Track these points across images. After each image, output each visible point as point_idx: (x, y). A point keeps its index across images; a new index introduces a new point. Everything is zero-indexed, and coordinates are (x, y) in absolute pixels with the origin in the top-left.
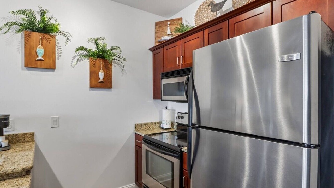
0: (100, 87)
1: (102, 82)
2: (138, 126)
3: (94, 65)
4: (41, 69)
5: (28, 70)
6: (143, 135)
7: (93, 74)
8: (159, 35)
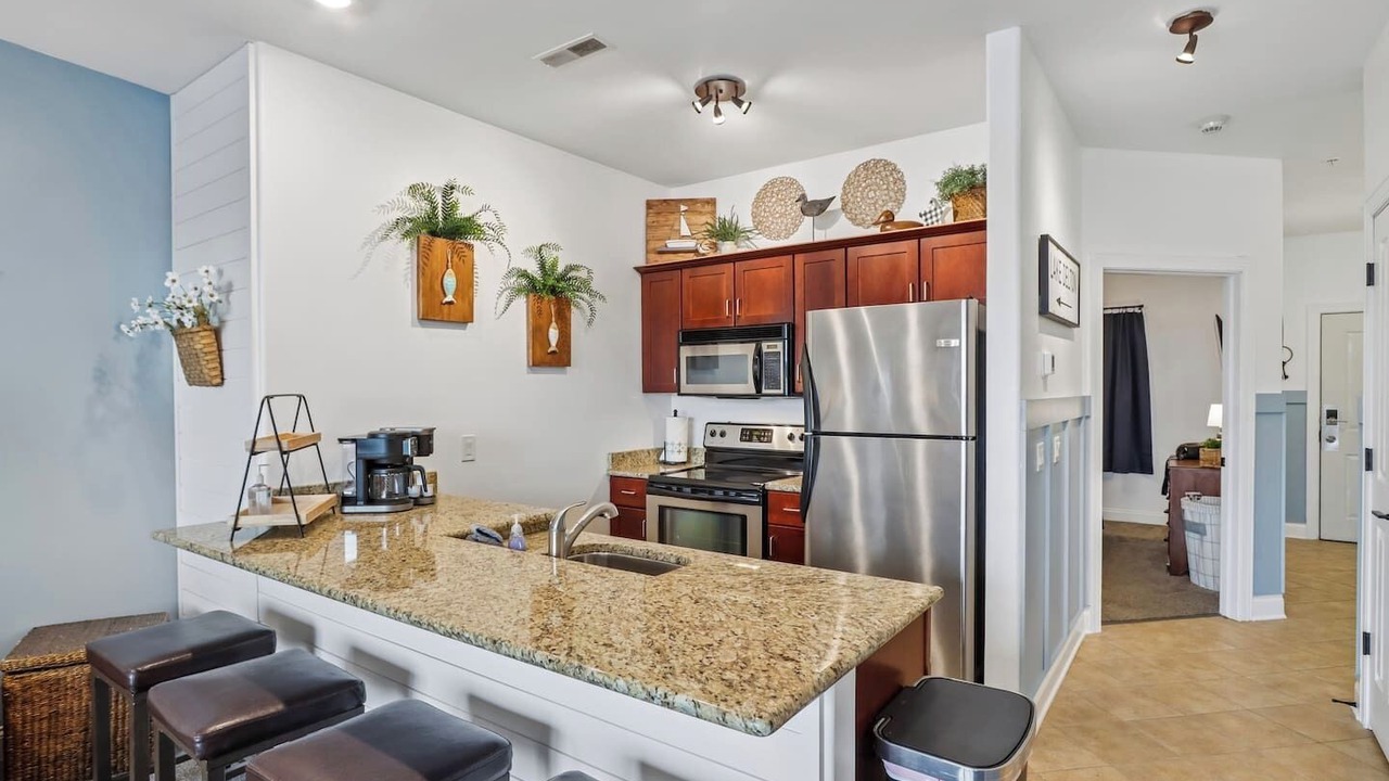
0: (550, 365)
1: (554, 352)
2: (617, 459)
3: (540, 312)
4: (449, 324)
5: (423, 326)
6: (647, 477)
7: (537, 334)
8: (659, 233)
